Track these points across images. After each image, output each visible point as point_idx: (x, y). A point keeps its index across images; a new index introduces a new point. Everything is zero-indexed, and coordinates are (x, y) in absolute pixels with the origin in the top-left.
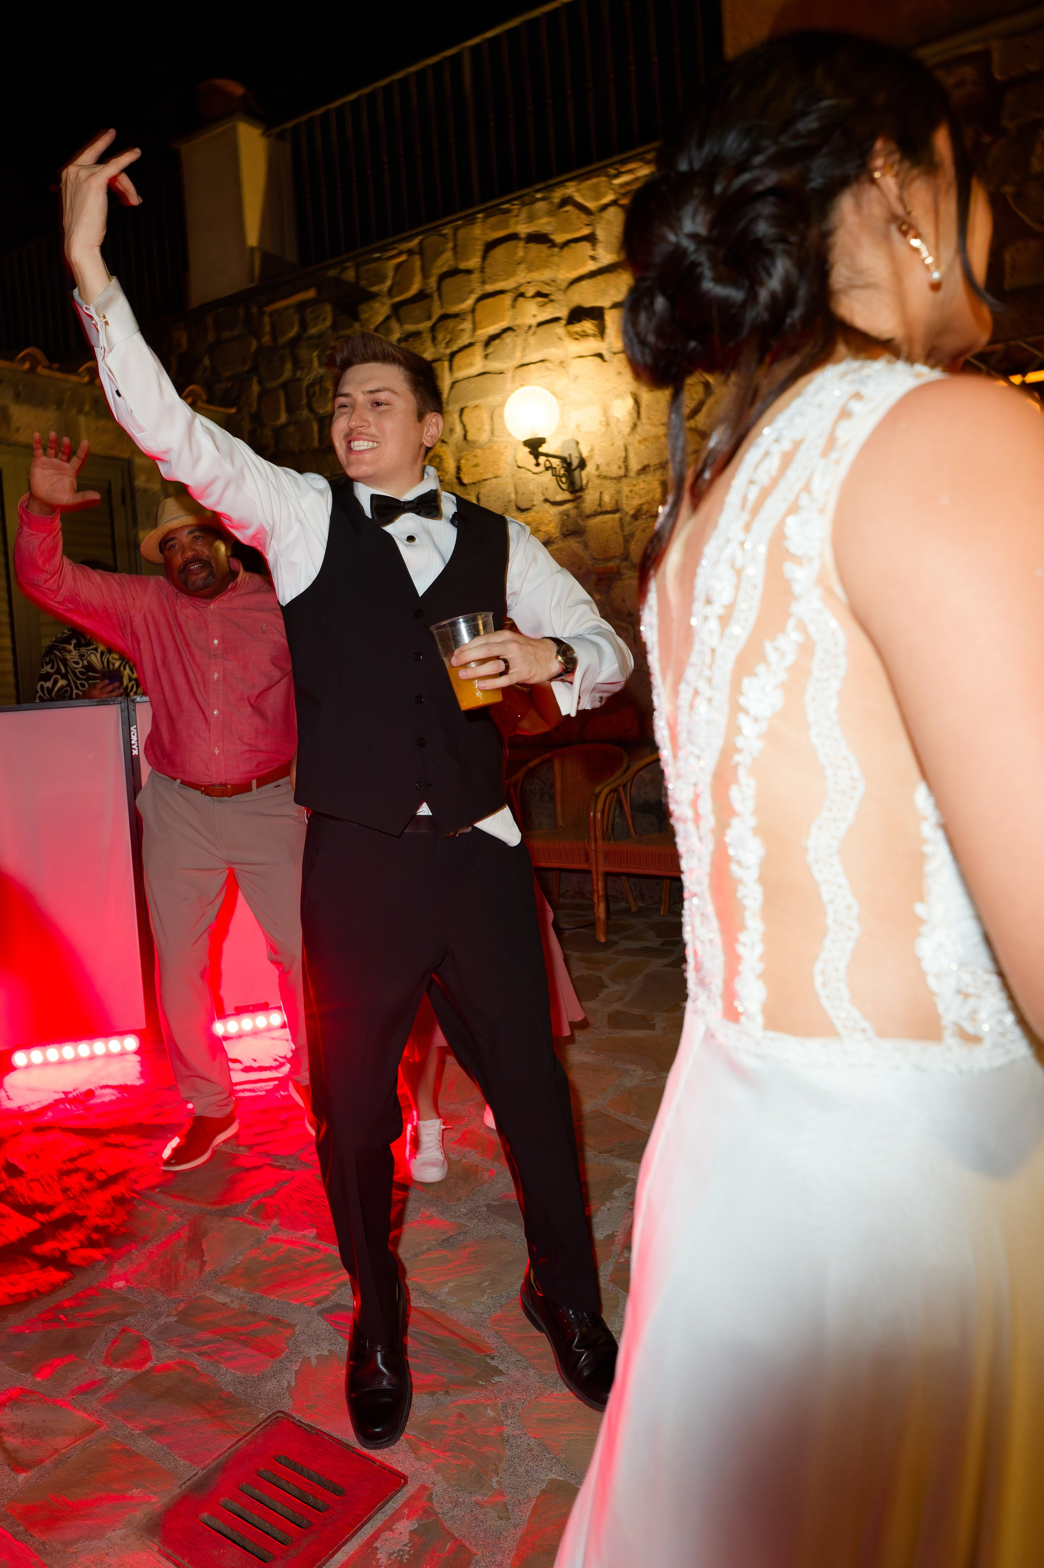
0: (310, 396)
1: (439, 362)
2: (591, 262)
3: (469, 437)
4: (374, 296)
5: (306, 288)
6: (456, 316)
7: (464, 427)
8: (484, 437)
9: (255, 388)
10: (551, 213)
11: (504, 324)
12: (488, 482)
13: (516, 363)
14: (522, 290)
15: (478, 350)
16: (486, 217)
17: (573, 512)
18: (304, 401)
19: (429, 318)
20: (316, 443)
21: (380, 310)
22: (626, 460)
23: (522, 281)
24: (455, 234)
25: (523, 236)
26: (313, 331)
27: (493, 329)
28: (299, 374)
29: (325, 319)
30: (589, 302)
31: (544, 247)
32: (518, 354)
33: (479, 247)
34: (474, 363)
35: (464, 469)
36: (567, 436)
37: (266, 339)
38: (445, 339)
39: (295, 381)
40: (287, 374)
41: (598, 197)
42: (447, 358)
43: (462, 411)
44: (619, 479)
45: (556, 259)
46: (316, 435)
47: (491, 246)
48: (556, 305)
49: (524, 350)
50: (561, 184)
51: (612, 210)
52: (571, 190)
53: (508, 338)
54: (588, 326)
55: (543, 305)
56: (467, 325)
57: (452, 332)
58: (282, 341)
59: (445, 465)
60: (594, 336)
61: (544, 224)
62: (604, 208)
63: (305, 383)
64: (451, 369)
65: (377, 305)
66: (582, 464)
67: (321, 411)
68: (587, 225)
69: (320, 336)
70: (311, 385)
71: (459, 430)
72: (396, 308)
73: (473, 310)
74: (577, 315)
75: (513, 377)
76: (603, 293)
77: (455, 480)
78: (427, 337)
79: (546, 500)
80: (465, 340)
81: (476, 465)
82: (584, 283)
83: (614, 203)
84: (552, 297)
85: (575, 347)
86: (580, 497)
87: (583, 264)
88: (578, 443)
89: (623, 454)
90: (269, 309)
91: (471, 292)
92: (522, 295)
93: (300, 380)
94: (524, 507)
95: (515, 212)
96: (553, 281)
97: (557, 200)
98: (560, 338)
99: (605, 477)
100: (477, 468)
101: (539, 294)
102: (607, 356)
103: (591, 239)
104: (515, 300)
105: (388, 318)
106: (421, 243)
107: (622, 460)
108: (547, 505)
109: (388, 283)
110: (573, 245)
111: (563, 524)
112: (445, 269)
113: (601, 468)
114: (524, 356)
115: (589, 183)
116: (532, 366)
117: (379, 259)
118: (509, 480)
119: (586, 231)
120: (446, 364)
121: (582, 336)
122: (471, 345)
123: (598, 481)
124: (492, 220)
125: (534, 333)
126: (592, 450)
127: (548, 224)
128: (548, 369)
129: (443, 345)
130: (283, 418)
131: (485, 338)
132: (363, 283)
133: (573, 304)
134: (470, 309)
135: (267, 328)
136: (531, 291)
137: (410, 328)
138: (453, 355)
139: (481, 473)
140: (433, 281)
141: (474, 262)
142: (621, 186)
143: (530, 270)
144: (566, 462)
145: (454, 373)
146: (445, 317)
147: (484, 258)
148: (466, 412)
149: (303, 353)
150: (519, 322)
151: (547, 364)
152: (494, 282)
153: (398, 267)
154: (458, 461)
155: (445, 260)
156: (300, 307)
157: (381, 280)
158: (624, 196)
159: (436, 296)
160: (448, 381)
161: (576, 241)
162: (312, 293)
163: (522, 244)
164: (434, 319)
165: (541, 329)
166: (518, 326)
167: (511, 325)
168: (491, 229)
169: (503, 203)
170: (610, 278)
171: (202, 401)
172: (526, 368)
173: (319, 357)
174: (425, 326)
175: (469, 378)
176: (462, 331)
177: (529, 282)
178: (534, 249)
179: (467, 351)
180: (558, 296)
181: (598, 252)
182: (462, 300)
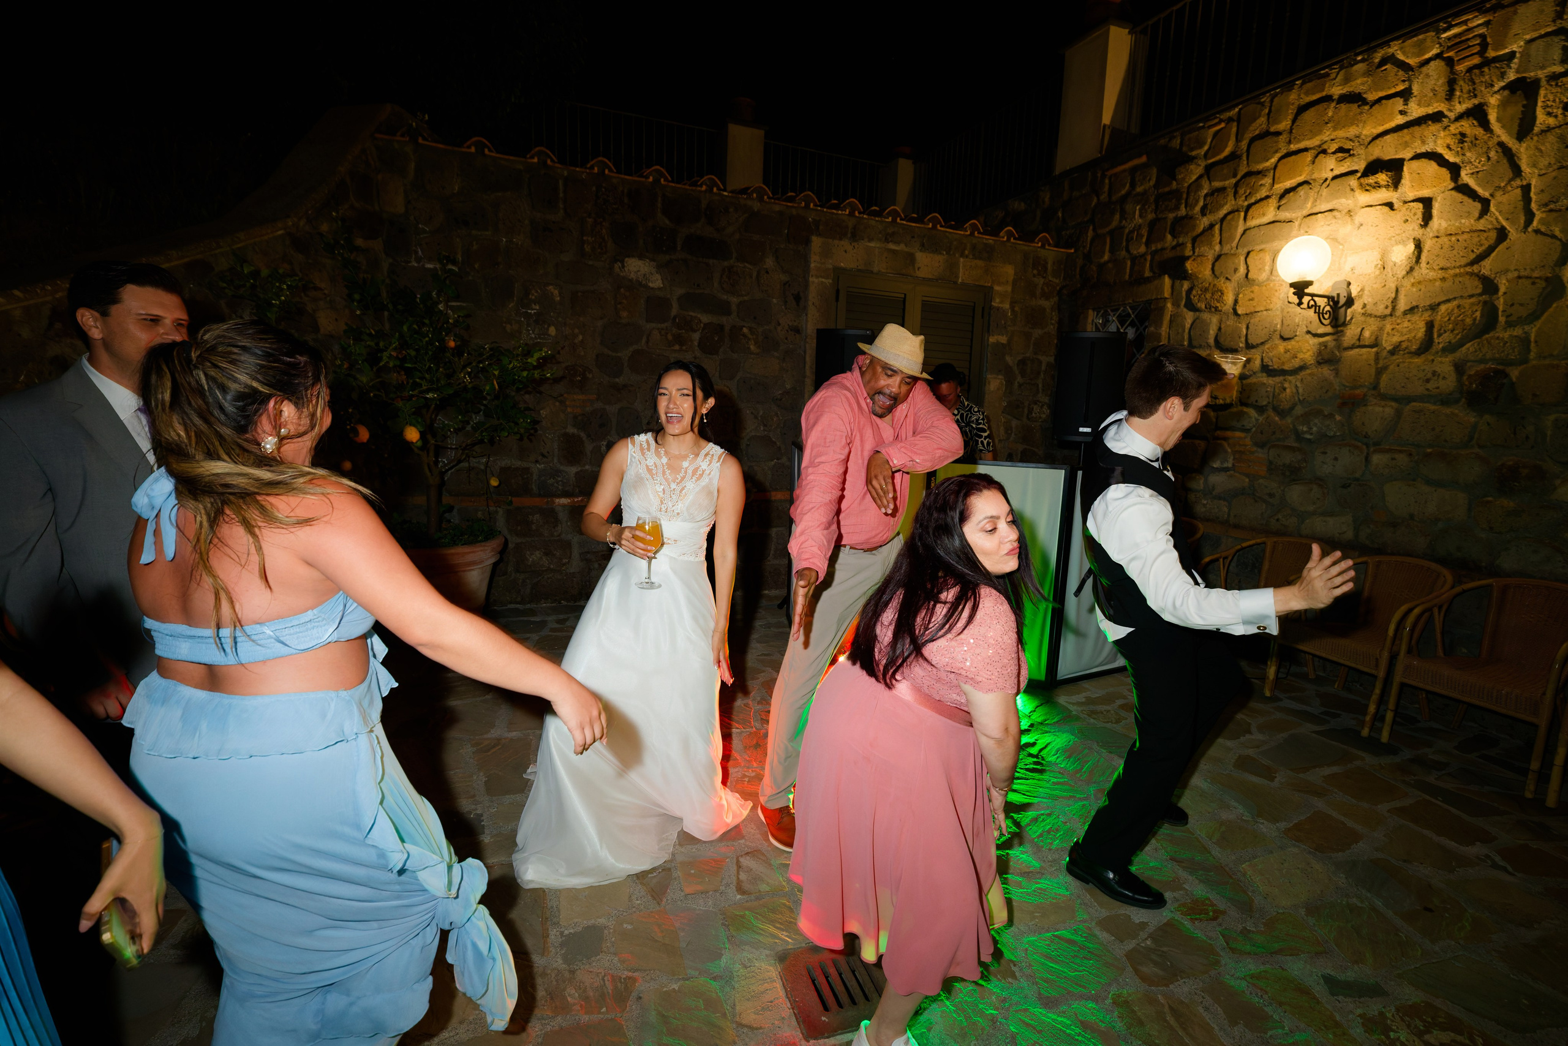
1: (1236, 213)
2: (1400, 117)
3: (1249, 276)
4: (1191, 159)
5: (1140, 156)
6: (1259, 173)
7: (1248, 267)
8: (1263, 276)
9: (1090, 233)
10: (1368, 73)
11: (1301, 179)
12: (1259, 314)
13: (1305, 212)
14: (1325, 147)
15: (1273, 202)
16: (1302, 84)
17: (1332, 344)
18: (1124, 244)
19: (1235, 176)
20: (1127, 277)
21: (1196, 170)
22: (1395, 301)
23: (1327, 139)
24: (1272, 101)
25: (1336, 97)
26: (1140, 189)
27: (1289, 184)
28: (1124, 221)
29: (1149, 180)
30: (1390, 154)
31: (1354, 107)
32: (1309, 205)
33: (1292, 111)
34: (1270, 213)
35: (1240, 302)
36: (1341, 277)
37: (1104, 197)
38: (1245, 193)
39: (1121, 228)
40: (1115, 223)
41: (1422, 52)
42: (1244, 209)
43: (1248, 253)
44: (1384, 317)
45: (1364, 116)
46: (1128, 271)
47: (1302, 109)
48: (1355, 159)
49: (1315, 201)
50: (1386, 44)
51: (1434, 65)
52: (1393, 49)
53: (1302, 191)
54: (1382, 177)
55: (1342, 160)
56: (1268, 181)
57: (1253, 187)
58: (1114, 198)
59: (1225, 298)
60: (1387, 187)
61: (1359, 85)
62: (1427, 62)
63: (1127, 231)
64: (1245, 219)
65: (1192, 167)
66: (1350, 302)
67: (1135, 252)
68: (1404, 81)
69: (1145, 193)
70: (1131, 232)
71: (1242, 270)
72: (1208, 169)
73: (1275, 167)
74: (1374, 167)
75: (1300, 225)
76: (1406, 145)
78: (1230, 192)
79: (1308, 332)
80: (1263, 193)
81: (1252, 300)
82: (1388, 137)
83: (1438, 56)
84: (1352, 152)
85: (1364, 198)
86: (1342, 331)
87: (1392, 120)
88: (1349, 284)
89: (1393, 295)
90: (1109, 173)
91: (1276, 152)
92: (1324, 152)
93: (1124, 227)
94: (1285, 337)
95: (1333, 76)
96: (1357, 137)
97: (1377, 61)
98: (1352, 190)
99: (1370, 315)
100: (1251, 302)
101: (1341, 150)
102: (1396, 206)
103: (1405, 94)
104: (1316, 156)
105: (1200, 177)
106: (1240, 111)
107: (1390, 301)
108: (1308, 336)
109: (1206, 148)
110: (1384, 102)
111: (1319, 354)
112: (1257, 132)
113: (1368, 307)
114: (1314, 205)
115: (1415, 39)
116: (1320, 215)
117: (1203, 127)
118: (1278, 313)
119: (1401, 87)
120: (1242, 214)
121: (1374, 188)
122: (1267, 197)
123: (1363, 318)
124: (1309, 86)
125: (1329, 186)
126: (1362, 290)
127: (1363, 84)
128: (1335, 217)
129: (1243, 198)
131: (1281, 191)
132: (1185, 149)
133: (1371, 158)
134: (1273, 166)
135: (1106, 188)
136: (1333, 147)
137: (1217, 184)
138: (1249, 207)
139: (1254, 307)
140: (1244, 144)
142: (1449, 39)
143: (1335, 129)
144: (1333, 301)
145: (1247, 222)
146: (1249, 174)
147: (1294, 121)
148: (1251, 254)
149: (1128, 207)
150: (1315, 176)
151: (1335, 213)
152: (1299, 141)
153: (1216, 134)
154: (1237, 295)
155: (1260, 124)
156: (1134, 170)
157: (1201, 146)
158: (1450, 48)
159: (1244, 157)
160: (1240, 230)
161: (1388, 97)
162: (1144, 159)
163: (1333, 105)
164: (1239, 177)
165: (1335, 181)
166: (1314, 180)
167: (1308, 178)
168: (1307, 94)
169: (1323, 69)
170: (1416, 128)
171: (1049, 245)
172: (1313, 217)
173: (1140, 210)
174: (1231, 182)
175: (1259, 226)
176: (1262, 185)
177: (1333, 140)
178: (1344, 108)
179: (1264, 203)
180: (1359, 151)
181: (1413, 105)
182: (1267, 159)
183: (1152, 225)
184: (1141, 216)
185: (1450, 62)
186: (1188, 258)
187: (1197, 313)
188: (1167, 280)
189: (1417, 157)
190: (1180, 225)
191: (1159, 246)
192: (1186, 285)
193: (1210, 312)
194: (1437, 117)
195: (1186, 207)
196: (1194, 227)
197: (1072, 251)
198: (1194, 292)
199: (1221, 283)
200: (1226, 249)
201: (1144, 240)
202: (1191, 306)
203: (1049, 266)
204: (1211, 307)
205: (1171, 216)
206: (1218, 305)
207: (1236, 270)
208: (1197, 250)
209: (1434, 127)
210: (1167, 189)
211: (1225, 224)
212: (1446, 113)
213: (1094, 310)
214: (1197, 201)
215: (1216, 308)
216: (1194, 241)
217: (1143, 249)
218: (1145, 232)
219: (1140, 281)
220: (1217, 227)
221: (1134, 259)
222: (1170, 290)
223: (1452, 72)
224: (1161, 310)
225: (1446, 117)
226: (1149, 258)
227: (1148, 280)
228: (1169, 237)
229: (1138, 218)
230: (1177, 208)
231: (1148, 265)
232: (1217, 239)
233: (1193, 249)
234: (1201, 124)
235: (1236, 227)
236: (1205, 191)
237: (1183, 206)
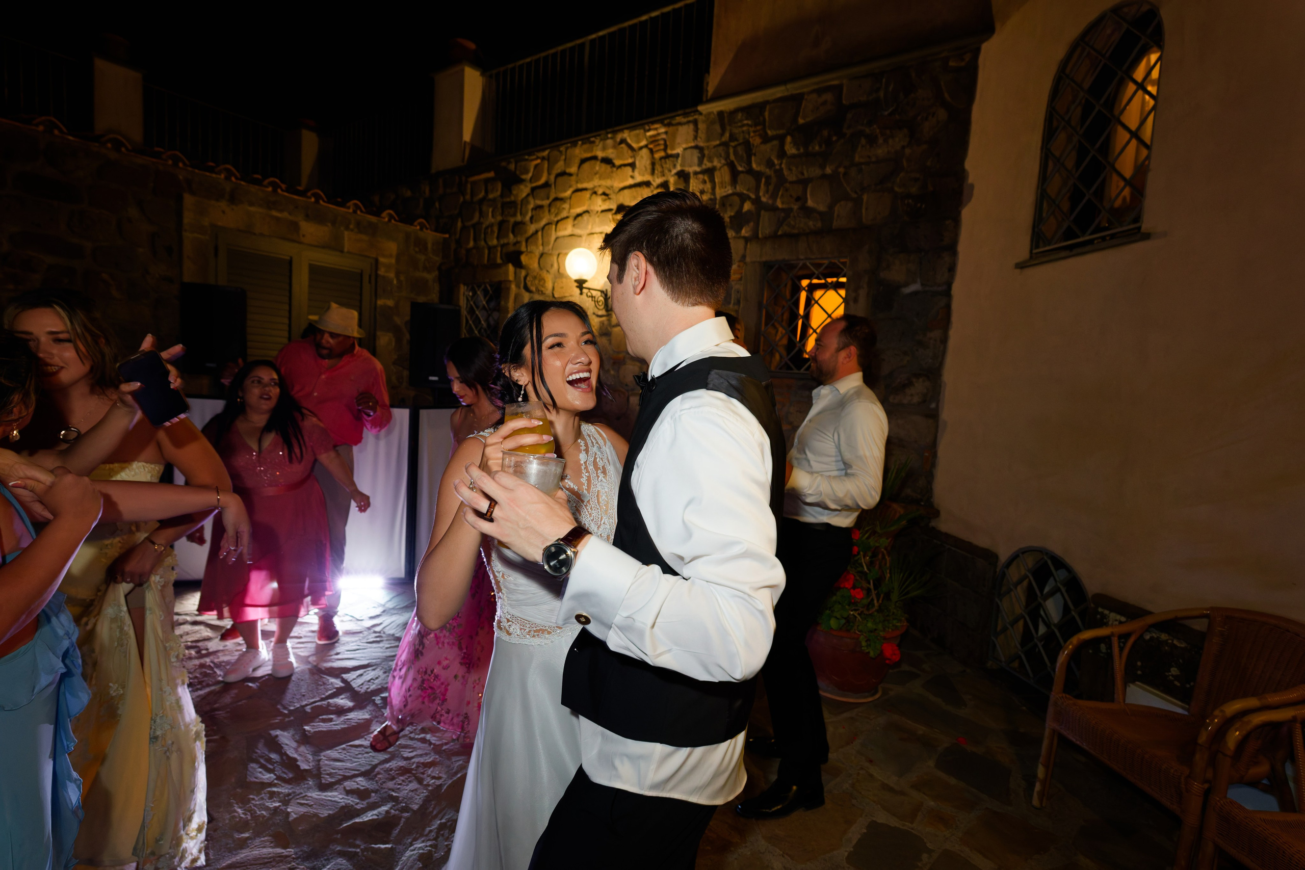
0: (485, 234)
1: (550, 225)
2: (631, 179)
3: (560, 271)
4: (522, 181)
5: (489, 171)
6: (562, 199)
7: (559, 265)
9: (459, 224)
10: (614, 147)
11: (584, 209)
13: (588, 231)
14: (596, 189)
15: (570, 222)
16: (583, 144)
17: (606, 323)
18: (483, 236)
19: (548, 198)
20: (486, 262)
21: (524, 191)
23: (596, 185)
24: (566, 152)
25: (600, 158)
26: (491, 196)
27: (579, 210)
28: (482, 219)
29: (497, 191)
30: (627, 202)
31: (608, 167)
32: (590, 227)
33: (577, 161)
34: (567, 229)
35: (556, 289)
37: (468, 197)
38: (554, 212)
39: (479, 223)
40: (476, 219)
41: (638, 141)
42: (555, 223)
43: (559, 255)
45: (614, 174)
46: (486, 257)
47: (583, 161)
48: (611, 201)
49: (592, 225)
50: (622, 130)
51: (645, 151)
52: (626, 135)
53: (586, 217)
55: (604, 200)
56: (566, 206)
57: (559, 209)
58: (475, 199)
59: (546, 285)
61: (610, 153)
62: (641, 148)
63: (484, 226)
64: (556, 230)
65: (522, 187)
67: (490, 243)
68: (632, 157)
69: (494, 200)
70: (487, 228)
72: (533, 189)
73: (570, 198)
75: (585, 240)
77: (551, 295)
78: (546, 209)
79: (594, 314)
80: (564, 214)
82: (626, 191)
83: (646, 146)
84: (610, 197)
87: (627, 180)
90: (471, 179)
91: (570, 187)
92: (595, 193)
93: (482, 223)
95: (597, 144)
96: (611, 187)
97: (618, 140)
98: (610, 221)
100: (562, 289)
101: (604, 194)
103: (633, 165)
104: (591, 195)
105: (528, 195)
106: (548, 154)
109: (530, 175)
110: (623, 168)
111: (601, 328)
112: (559, 171)
114: (592, 228)
115: (635, 132)
116: (595, 235)
117: (527, 160)
119: (630, 161)
120: (554, 227)
122: (567, 217)
124: (585, 146)
125: (598, 216)
127: (612, 153)
129: (554, 215)
130: (471, 244)
131: (575, 215)
132: (518, 173)
133: (619, 202)
134: (569, 196)
135: (469, 191)
136: (600, 191)
137: (539, 202)
138: (558, 222)
140: (552, 178)
141: (574, 169)
142: (651, 137)
143: (600, 178)
144: (604, 294)
145: (557, 233)
146: (556, 199)
147: (579, 167)
148: (560, 256)
149: (484, 208)
150: (592, 208)
152: (582, 183)
153: (536, 166)
154: (554, 283)
155: (559, 166)
156: (487, 181)
157: (527, 172)
158: (652, 142)
159: (553, 186)
160: (553, 237)
161: (625, 165)
162: (491, 174)
163: (598, 163)
164: (551, 199)
165: (604, 214)
166: (592, 211)
167: (589, 209)
168: (585, 151)
169: (592, 137)
170: (638, 189)
171: (427, 229)
172: (592, 236)
173: (493, 212)
174: (546, 203)
175: (564, 237)
176: (564, 209)
177: (600, 186)
178: (604, 166)
179: (565, 221)
180: (613, 196)
181: (636, 174)
182: (565, 191)
183: (501, 224)
184: (493, 216)
185: (651, 151)
186: (523, 253)
187: (532, 295)
188: (511, 268)
190: (518, 227)
191: (505, 241)
192: (523, 273)
193: (539, 294)
194: (648, 184)
195: (521, 214)
196: (526, 232)
197: (447, 236)
198: (528, 278)
199: (544, 274)
200: (546, 250)
201: (496, 234)
202: (527, 289)
203: (430, 246)
204: (539, 291)
205: (512, 220)
206: (543, 289)
207: (552, 266)
208: (529, 248)
210: (508, 200)
211: (544, 231)
212: (652, 182)
213: (464, 284)
214: (527, 213)
215: (542, 291)
216: (527, 240)
217: (495, 242)
218: (496, 229)
219: (494, 266)
220: (540, 233)
221: (490, 248)
222: (513, 275)
223: (653, 158)
224: (508, 289)
225: (652, 185)
226: (499, 249)
227: (499, 266)
228: (511, 236)
229: (491, 218)
230: (515, 215)
231: (499, 254)
232: (540, 241)
233: (527, 247)
234: (527, 157)
235: (551, 235)
236: (531, 206)
237: (519, 214)
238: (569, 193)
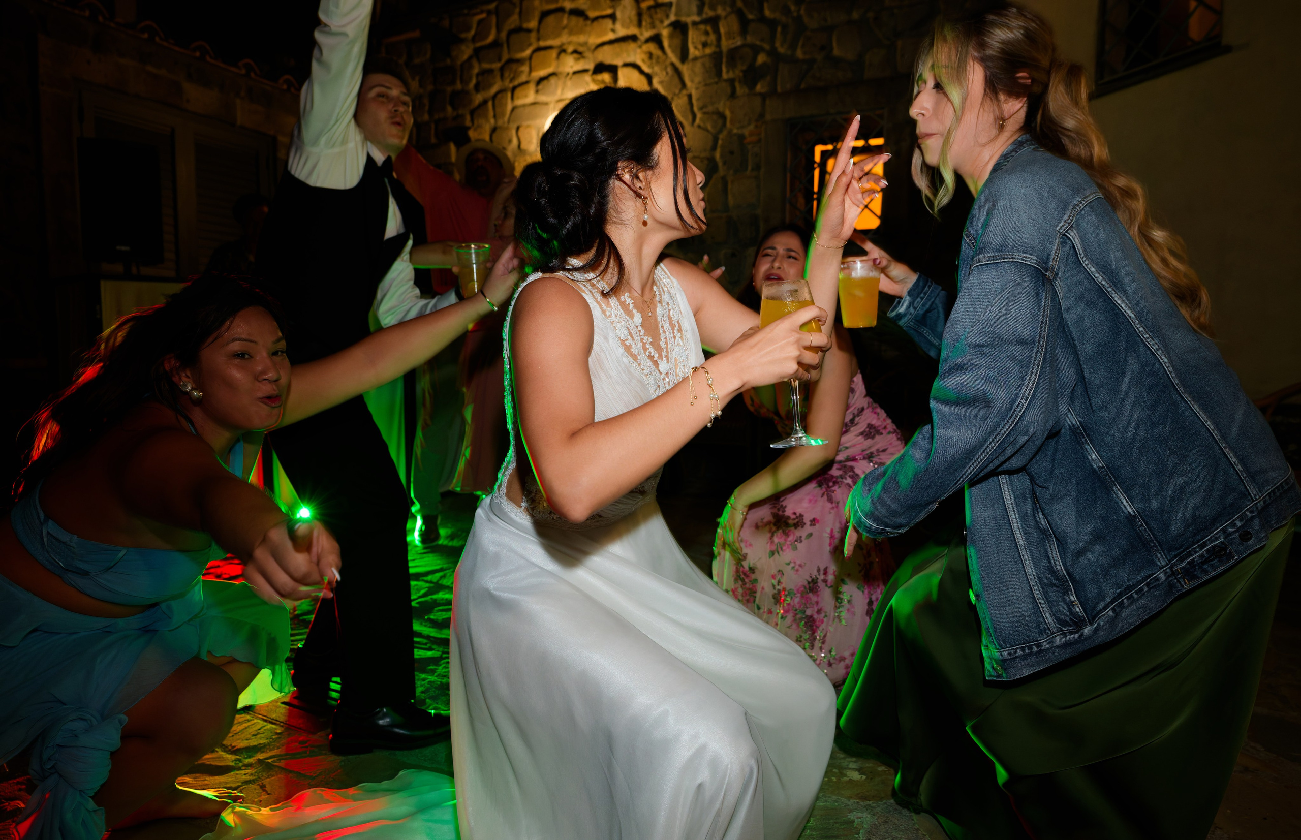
1: (504, 93)
2: (612, 33)
4: (462, 41)
5: (413, 29)
6: (518, 61)
8: (532, 148)
11: (550, 70)
13: (557, 97)
14: (564, 47)
15: (532, 87)
19: (499, 60)
21: (466, 52)
23: (565, 41)
24: (521, 3)
25: (567, 10)
26: (417, 61)
27: (542, 73)
29: (425, 54)
30: (609, 60)
31: (581, 21)
32: (559, 92)
33: (537, 15)
34: (528, 95)
38: (509, 75)
42: (510, 90)
43: (518, 128)
45: (588, 29)
47: (545, 15)
48: (586, 60)
49: (563, 89)
53: (553, 80)
54: (606, 77)
55: (577, 60)
56: (525, 68)
57: (515, 73)
61: (582, 3)
64: (512, 98)
65: (463, 47)
68: (611, 7)
69: (421, 65)
71: (515, 141)
72: (477, 52)
73: (530, 58)
74: (599, 69)
76: (617, 55)
78: (498, 74)
80: (523, 78)
82: (606, 48)
84: (584, 55)
87: (605, 34)
91: (530, 45)
92: (564, 51)
96: (585, 44)
98: (587, 84)
101: (575, 52)
103: (613, 17)
104: (559, 54)
105: (470, 58)
106: (497, 7)
109: (473, 32)
110: (600, 20)
112: (513, 27)
114: (562, 93)
117: (468, 13)
119: (610, 12)
120: (509, 95)
122: (527, 82)
125: (571, 78)
129: (508, 80)
131: (537, 79)
132: (454, 30)
133: (598, 61)
134: (528, 57)
136: (570, 49)
137: (486, 66)
138: (514, 89)
140: (503, 35)
141: (533, 24)
143: (571, 33)
145: (515, 101)
146: (511, 61)
147: (540, 22)
148: (521, 130)
150: (561, 69)
152: (545, 39)
153: (480, 22)
155: (513, 21)
156: (410, 42)
157: (468, 29)
159: (505, 46)
160: (509, 107)
161: (602, 17)
162: (416, 34)
163: (566, 16)
164: (503, 62)
165: (578, 75)
166: (561, 73)
167: (556, 71)
170: (623, 45)
173: (420, 81)
174: (497, 66)
175: (524, 106)
176: (522, 72)
177: (570, 43)
178: (574, 20)
179: (525, 87)
180: (588, 54)
181: (618, 26)
182: (523, 50)
183: (434, 94)
186: (469, 128)
189: (626, 65)
190: (459, 98)
191: (441, 116)
194: (634, 38)
195: (461, 83)
196: (471, 101)
200: (500, 123)
201: (427, 108)
205: (449, 89)
207: (510, 141)
208: (476, 122)
209: (632, 45)
210: (442, 64)
211: (497, 101)
212: (639, 36)
214: (470, 79)
216: (472, 113)
218: (426, 101)
220: (490, 104)
223: (639, 7)
225: (639, 39)
226: (433, 126)
228: (449, 109)
229: (419, 88)
230: (454, 83)
231: (433, 132)
232: (491, 113)
233: (472, 120)
234: (466, 11)
235: (506, 104)
236: (476, 70)
237: (458, 82)
238: (528, 52)
